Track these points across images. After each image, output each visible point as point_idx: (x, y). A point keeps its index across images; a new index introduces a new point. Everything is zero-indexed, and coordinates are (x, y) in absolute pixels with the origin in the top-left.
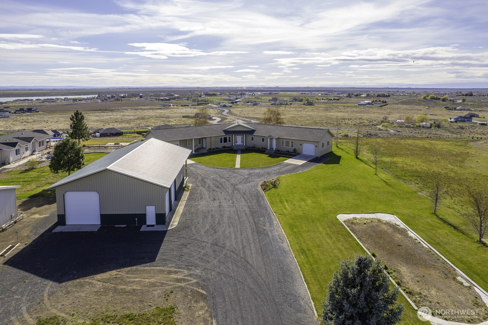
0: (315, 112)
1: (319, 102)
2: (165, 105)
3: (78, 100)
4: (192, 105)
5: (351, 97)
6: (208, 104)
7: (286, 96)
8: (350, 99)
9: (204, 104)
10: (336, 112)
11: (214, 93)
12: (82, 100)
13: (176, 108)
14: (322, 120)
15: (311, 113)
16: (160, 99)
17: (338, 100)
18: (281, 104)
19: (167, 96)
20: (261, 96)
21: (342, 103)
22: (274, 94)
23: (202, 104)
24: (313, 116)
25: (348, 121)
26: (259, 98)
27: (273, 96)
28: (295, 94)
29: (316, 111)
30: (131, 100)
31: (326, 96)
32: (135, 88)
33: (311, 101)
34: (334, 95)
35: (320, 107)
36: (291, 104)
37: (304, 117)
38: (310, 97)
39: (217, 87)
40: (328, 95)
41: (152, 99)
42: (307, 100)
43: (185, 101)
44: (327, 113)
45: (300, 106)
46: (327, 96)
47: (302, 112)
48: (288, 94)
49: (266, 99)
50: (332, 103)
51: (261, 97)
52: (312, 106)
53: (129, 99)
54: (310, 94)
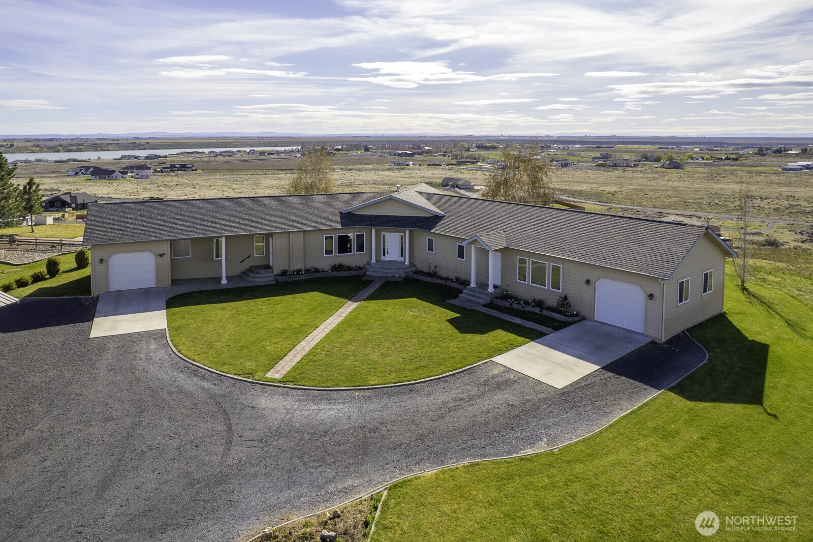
0: (686, 183)
1: (694, 163)
2: (400, 164)
3: (266, 154)
4: (446, 164)
5: (764, 155)
6: (477, 162)
7: (628, 152)
8: (762, 158)
9: (469, 162)
10: (731, 182)
11: (494, 144)
12: (273, 154)
13: (418, 169)
14: (699, 197)
15: (675, 184)
16: (397, 154)
17: (737, 159)
18: (615, 165)
19: (409, 149)
20: (579, 151)
21: (744, 166)
22: (605, 148)
23: (466, 162)
24: (682, 189)
25: (759, 202)
26: (575, 155)
27: (603, 151)
28: (647, 148)
29: (687, 179)
30: (349, 155)
31: (709, 152)
32: (364, 137)
33: (679, 161)
34: (726, 150)
35: (695, 173)
36: (636, 166)
37: (662, 191)
38: (676, 153)
39: (502, 136)
40: (713, 150)
41: (385, 153)
42: (670, 159)
43: (439, 157)
44: (713, 184)
45: (654, 169)
46: (712, 152)
47: (658, 180)
48: (633, 148)
49: (588, 156)
50: (723, 165)
51: (580, 153)
52: (679, 171)
53: (347, 154)
54: (677, 149)
